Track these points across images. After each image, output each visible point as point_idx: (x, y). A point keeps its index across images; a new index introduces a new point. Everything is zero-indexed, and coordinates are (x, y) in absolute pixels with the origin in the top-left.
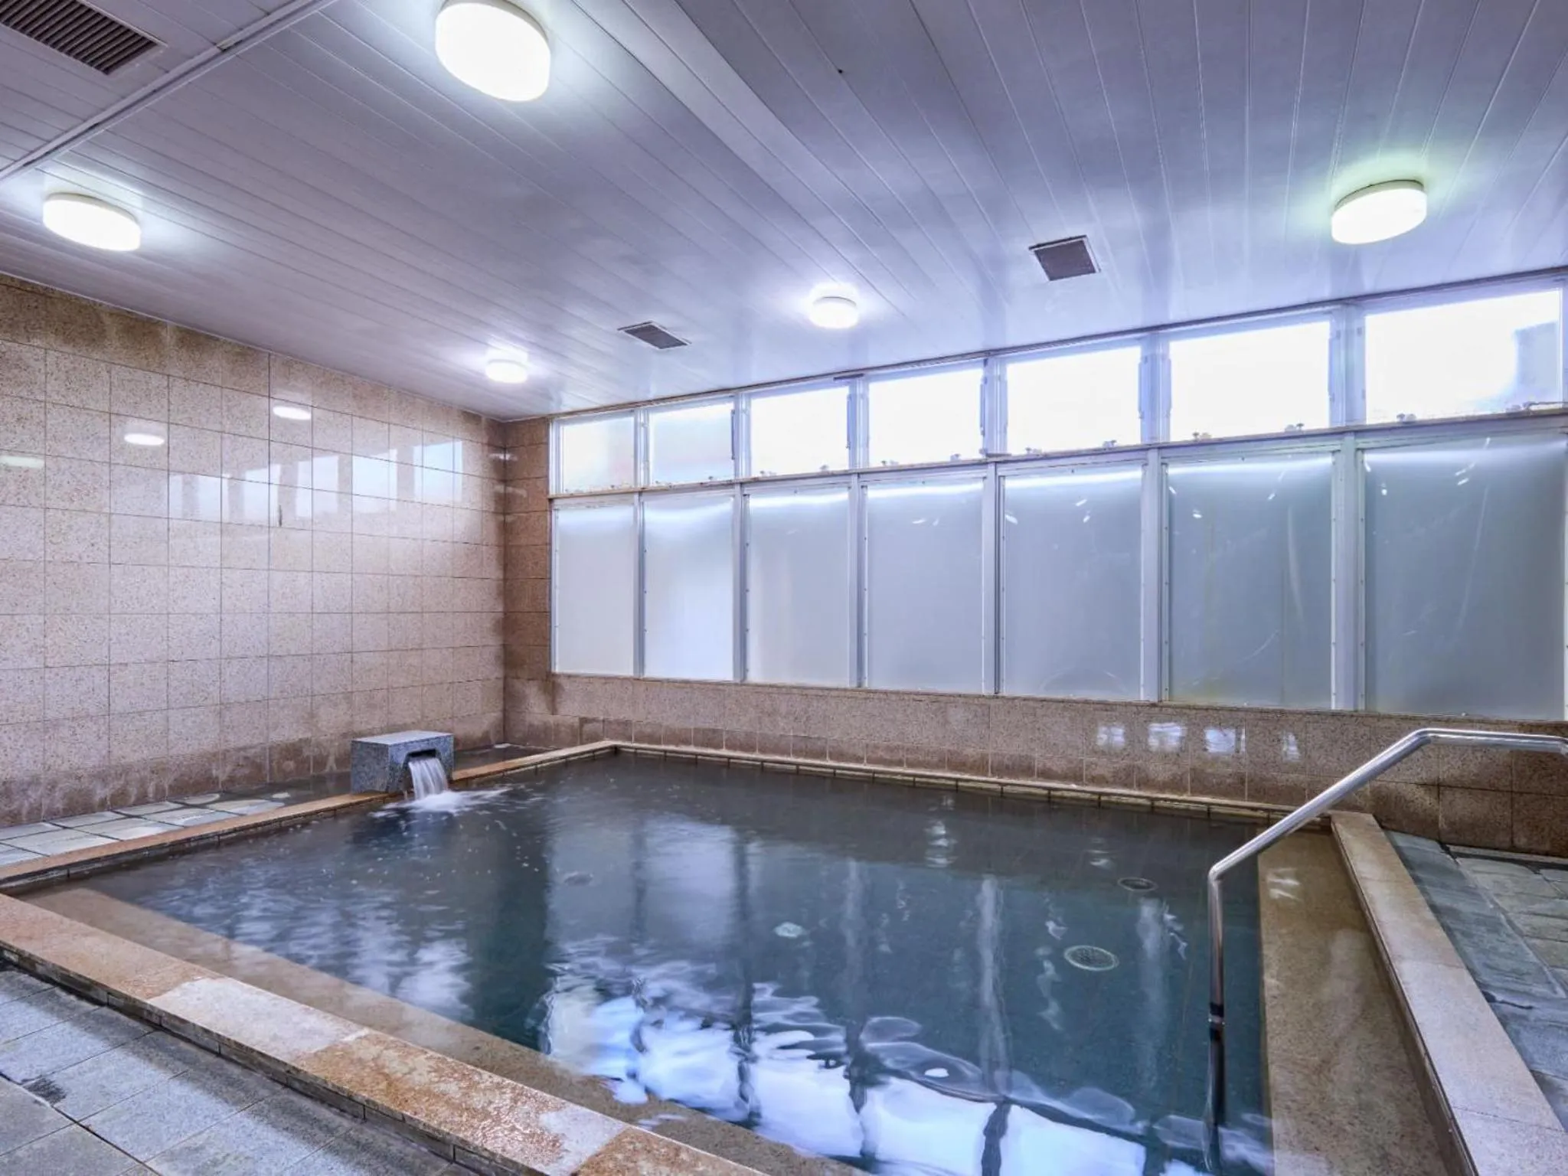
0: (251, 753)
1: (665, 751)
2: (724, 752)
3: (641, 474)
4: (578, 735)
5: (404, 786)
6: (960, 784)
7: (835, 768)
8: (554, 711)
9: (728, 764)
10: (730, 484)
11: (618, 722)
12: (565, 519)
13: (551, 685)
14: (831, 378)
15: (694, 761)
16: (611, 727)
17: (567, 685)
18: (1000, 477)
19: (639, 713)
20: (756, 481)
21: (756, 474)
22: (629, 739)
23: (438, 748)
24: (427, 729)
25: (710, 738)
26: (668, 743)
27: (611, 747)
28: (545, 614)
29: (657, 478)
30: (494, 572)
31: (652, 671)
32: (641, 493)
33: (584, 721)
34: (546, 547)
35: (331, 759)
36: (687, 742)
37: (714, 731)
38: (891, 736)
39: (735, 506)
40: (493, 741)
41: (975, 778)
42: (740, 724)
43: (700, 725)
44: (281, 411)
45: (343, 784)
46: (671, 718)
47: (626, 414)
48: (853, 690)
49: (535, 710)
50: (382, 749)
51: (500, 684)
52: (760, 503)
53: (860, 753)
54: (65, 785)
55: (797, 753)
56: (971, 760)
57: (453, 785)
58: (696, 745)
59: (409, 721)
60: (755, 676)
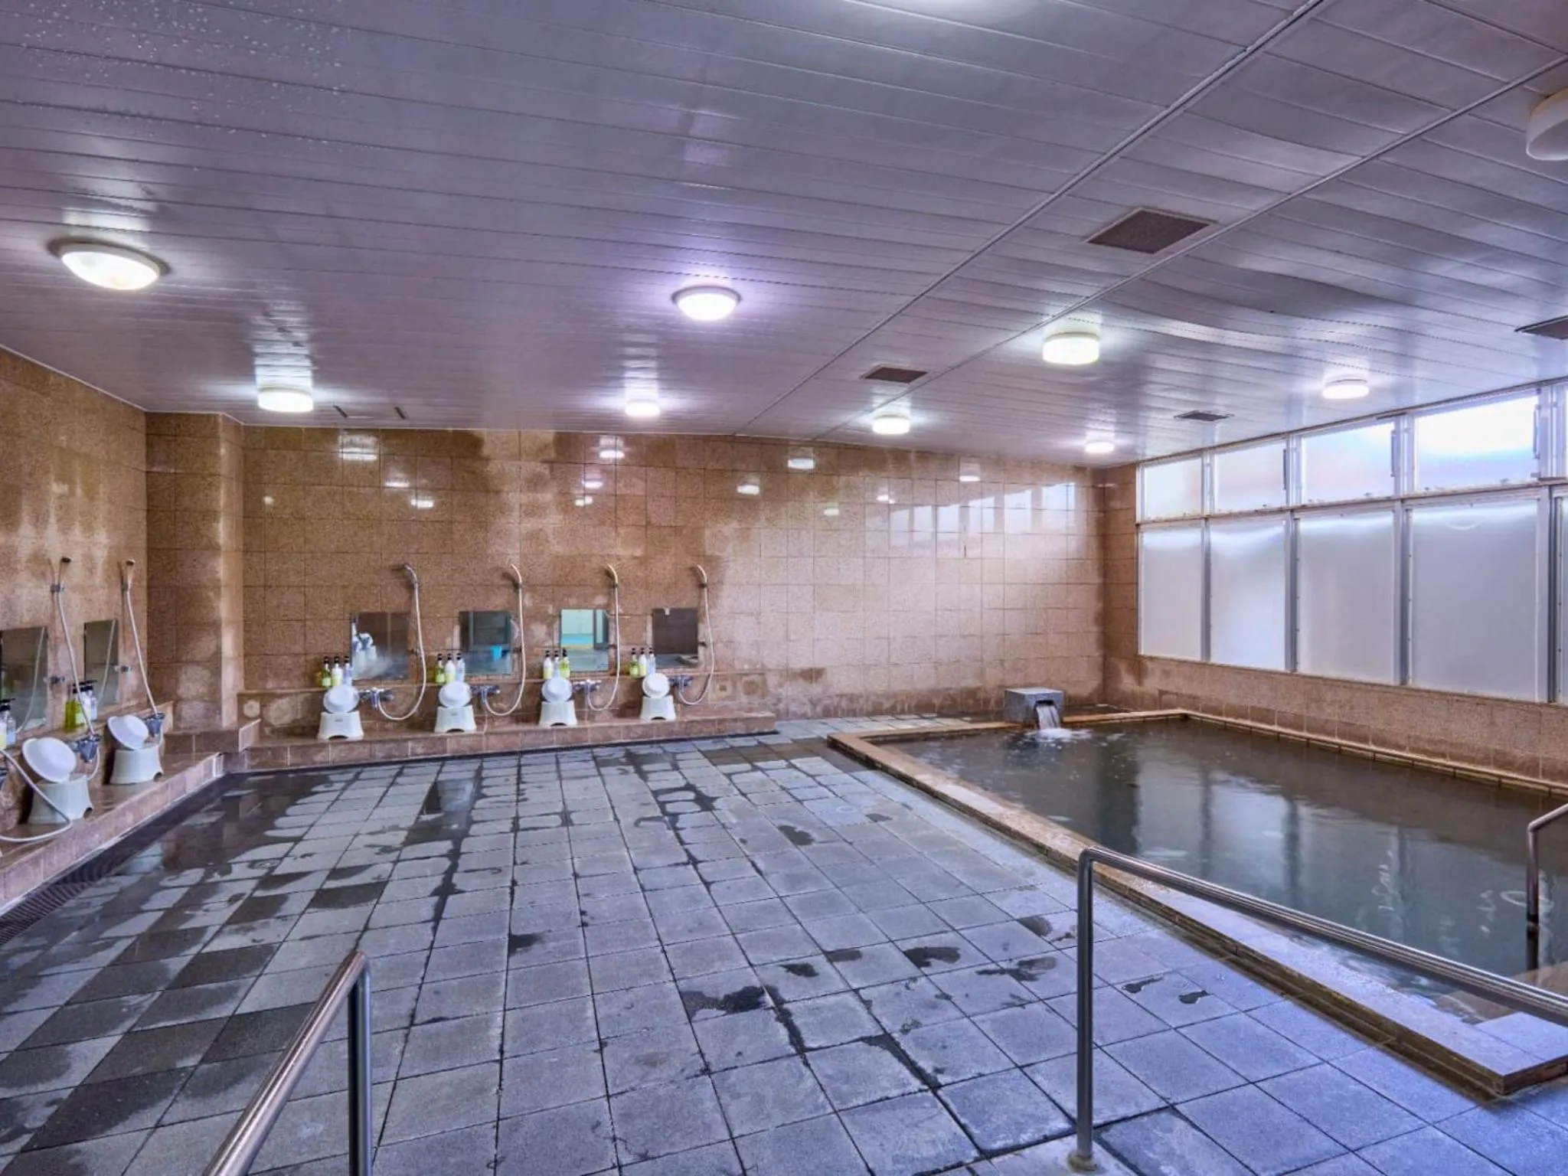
0: (951, 692)
1: (1225, 722)
2: (1276, 728)
3: (1207, 503)
4: (1158, 701)
5: (1034, 723)
6: (1504, 781)
7: (1376, 752)
8: (1140, 683)
9: (1278, 738)
10: (1281, 511)
11: (1190, 696)
12: (1149, 540)
13: (1138, 666)
14: (1374, 418)
15: (1250, 733)
16: (1181, 699)
17: (1149, 665)
18: (1556, 499)
19: (1206, 690)
20: (1304, 508)
21: (1304, 502)
22: (1197, 709)
23: (1054, 699)
24: (1050, 687)
25: (1265, 716)
26: (1228, 716)
27: (1181, 714)
28: (1134, 610)
29: (1221, 506)
30: (1095, 579)
31: (1216, 658)
32: (1207, 519)
33: (1162, 693)
34: (1135, 560)
35: (993, 701)
36: (1244, 717)
37: (1267, 710)
38: (1433, 731)
39: (1287, 527)
40: (1096, 701)
41: (1523, 777)
42: (1292, 706)
43: (1255, 703)
44: (964, 479)
45: (999, 716)
46: (1232, 696)
47: (1195, 457)
48: (1395, 687)
49: (1127, 683)
50: (1021, 697)
51: (1100, 660)
52: (1308, 526)
53: (1402, 742)
54: (873, 698)
55: (1342, 736)
56: (1520, 761)
57: (1064, 725)
58: (1253, 720)
59: (1039, 681)
60: (1304, 668)
